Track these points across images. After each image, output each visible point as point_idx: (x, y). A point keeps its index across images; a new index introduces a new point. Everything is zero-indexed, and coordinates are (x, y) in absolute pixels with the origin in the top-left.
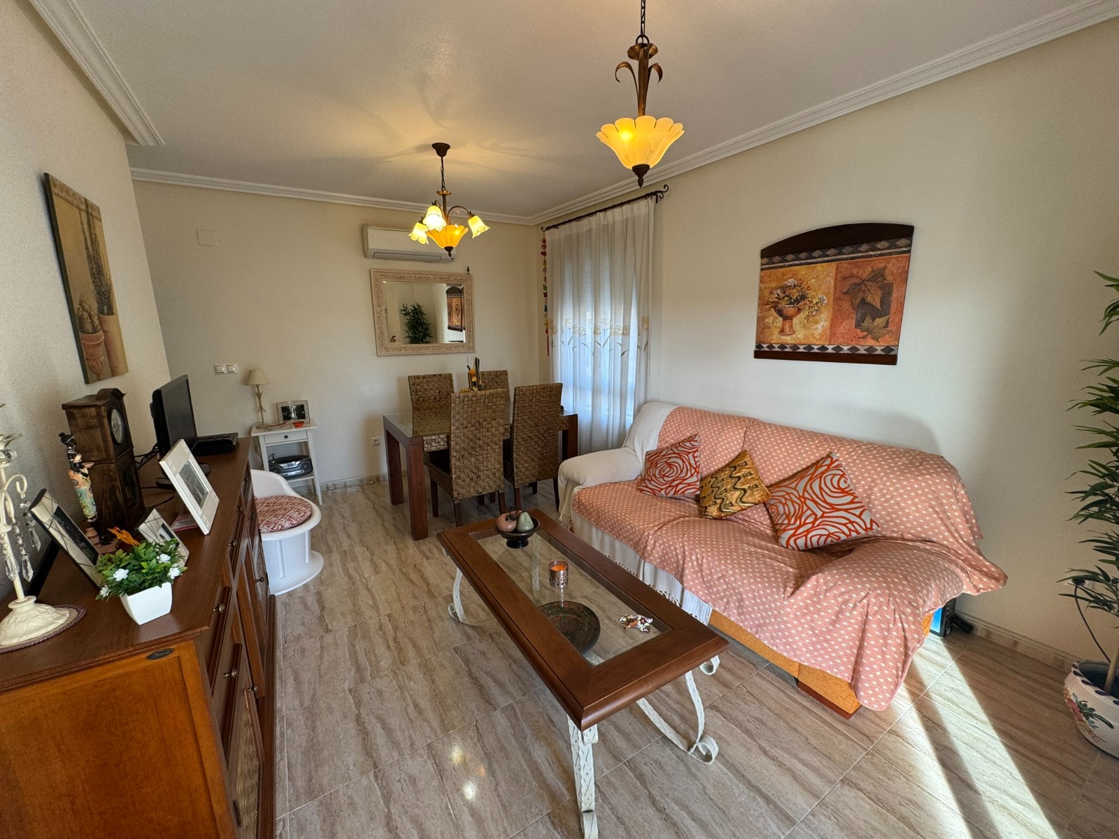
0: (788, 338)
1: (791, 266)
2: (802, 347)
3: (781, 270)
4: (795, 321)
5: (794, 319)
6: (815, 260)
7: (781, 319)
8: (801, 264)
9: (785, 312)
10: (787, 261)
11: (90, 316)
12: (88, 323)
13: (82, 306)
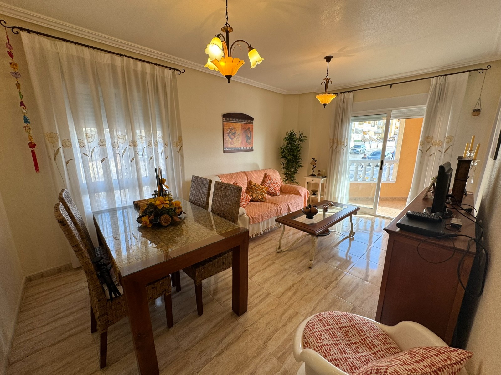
0: (233, 145)
1: (231, 122)
2: (236, 148)
3: (229, 123)
4: (234, 140)
5: (234, 139)
6: (237, 122)
7: (230, 139)
8: (234, 122)
9: (231, 137)
10: (230, 120)
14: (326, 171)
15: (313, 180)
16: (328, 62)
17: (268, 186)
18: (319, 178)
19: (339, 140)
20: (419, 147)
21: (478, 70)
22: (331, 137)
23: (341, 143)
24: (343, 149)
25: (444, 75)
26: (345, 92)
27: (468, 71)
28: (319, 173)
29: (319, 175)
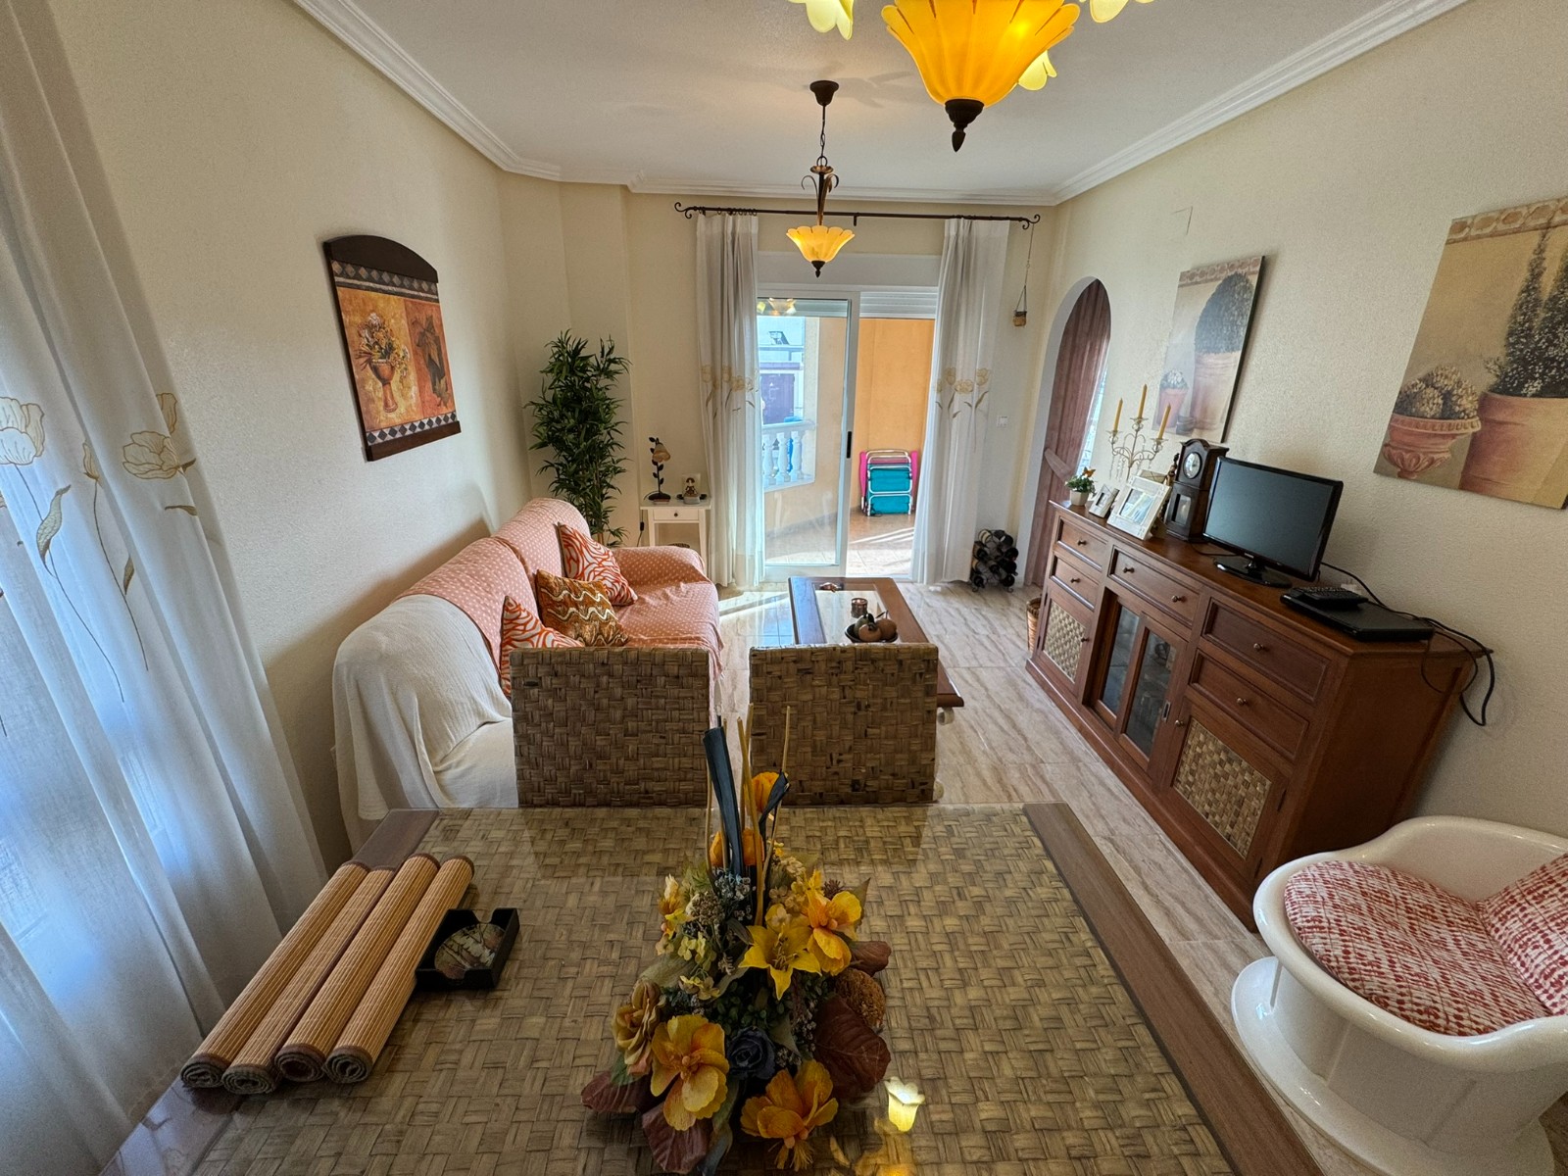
0: (393, 415)
1: (368, 289)
2: (407, 426)
3: (360, 293)
4: (393, 385)
5: (392, 381)
6: (385, 288)
7: (379, 382)
8: (377, 290)
9: (382, 373)
10: (361, 278)
11: (1447, 396)
12: (1432, 405)
13: (1428, 381)
14: (706, 478)
15: (676, 515)
16: (824, 105)
17: (592, 575)
18: (694, 503)
19: (735, 375)
20: (933, 396)
21: (1020, 219)
22: (706, 361)
23: (744, 385)
24: (750, 403)
25: (965, 218)
26: (731, 211)
27: (1007, 218)
28: (690, 488)
29: (691, 493)
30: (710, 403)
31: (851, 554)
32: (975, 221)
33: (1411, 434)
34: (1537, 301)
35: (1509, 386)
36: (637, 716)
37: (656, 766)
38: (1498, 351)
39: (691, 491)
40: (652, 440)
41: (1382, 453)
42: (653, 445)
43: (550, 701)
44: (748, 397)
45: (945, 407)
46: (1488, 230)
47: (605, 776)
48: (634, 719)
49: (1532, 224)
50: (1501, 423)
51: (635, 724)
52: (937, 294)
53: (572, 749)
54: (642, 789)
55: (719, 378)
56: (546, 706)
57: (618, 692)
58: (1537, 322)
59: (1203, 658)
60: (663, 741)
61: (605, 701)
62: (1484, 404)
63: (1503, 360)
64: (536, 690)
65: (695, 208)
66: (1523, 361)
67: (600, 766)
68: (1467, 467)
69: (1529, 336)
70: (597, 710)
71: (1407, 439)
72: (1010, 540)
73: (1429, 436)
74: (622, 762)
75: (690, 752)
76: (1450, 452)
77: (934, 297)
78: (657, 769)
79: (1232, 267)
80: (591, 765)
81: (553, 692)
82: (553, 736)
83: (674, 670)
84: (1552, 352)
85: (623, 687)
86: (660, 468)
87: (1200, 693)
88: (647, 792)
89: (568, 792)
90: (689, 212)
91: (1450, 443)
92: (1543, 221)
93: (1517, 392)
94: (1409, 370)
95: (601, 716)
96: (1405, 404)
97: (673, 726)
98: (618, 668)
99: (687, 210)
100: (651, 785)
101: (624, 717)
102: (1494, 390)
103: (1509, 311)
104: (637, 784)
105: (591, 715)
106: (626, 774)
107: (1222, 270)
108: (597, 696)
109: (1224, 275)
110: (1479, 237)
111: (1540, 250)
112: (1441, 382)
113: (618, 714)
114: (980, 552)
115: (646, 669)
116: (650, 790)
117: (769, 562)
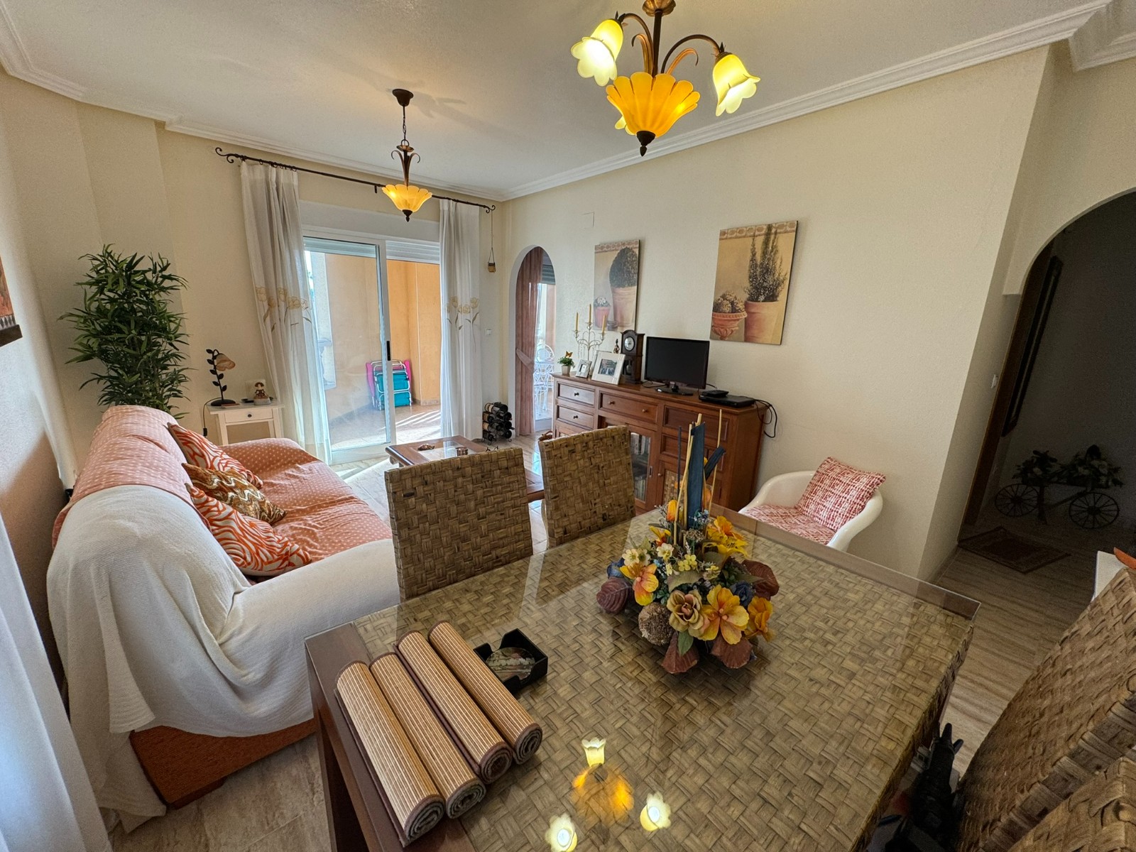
11: (732, 303)
12: (727, 308)
13: (724, 297)
14: (271, 381)
15: (248, 416)
16: (404, 106)
19: (291, 294)
20: (444, 315)
21: (485, 207)
22: (259, 282)
23: (300, 304)
24: (307, 319)
25: (454, 200)
26: (272, 164)
27: (477, 205)
28: (260, 391)
29: (259, 396)
30: (268, 319)
31: (398, 434)
32: (458, 203)
33: (720, 320)
34: (756, 264)
35: (753, 298)
36: (484, 503)
37: (501, 536)
38: (747, 284)
39: (261, 394)
40: (209, 351)
41: (712, 330)
42: (210, 357)
43: (424, 505)
44: (304, 313)
45: (453, 321)
46: (734, 236)
47: (469, 554)
48: (482, 505)
49: (749, 234)
50: (754, 313)
51: (484, 509)
52: (439, 247)
53: (444, 539)
54: (494, 557)
55: (275, 298)
56: (422, 511)
57: (470, 487)
58: (758, 273)
59: (665, 437)
60: (503, 517)
61: (462, 497)
62: (746, 306)
63: (750, 288)
64: (413, 499)
65: (237, 156)
66: (756, 288)
67: (465, 546)
68: (746, 332)
69: (756, 278)
70: (457, 504)
71: (720, 323)
72: (504, 408)
73: (729, 321)
74: (479, 539)
75: (520, 521)
76: (737, 326)
77: (438, 249)
78: (501, 539)
79: (624, 244)
80: (458, 548)
81: (426, 497)
82: (429, 534)
83: (504, 463)
84: (765, 284)
85: (473, 483)
86: (221, 377)
87: (668, 455)
88: (497, 557)
89: (444, 575)
90: (230, 158)
91: (737, 322)
92: (752, 234)
93: (757, 300)
94: (716, 293)
95: (461, 509)
96: (717, 308)
97: (508, 504)
98: (469, 470)
99: (229, 155)
100: (498, 552)
101: (476, 505)
102: (749, 300)
103: (748, 269)
104: (490, 553)
105: (454, 509)
106: (482, 548)
107: (619, 246)
108: (456, 494)
109: (620, 248)
110: (731, 238)
111: (753, 245)
112: (729, 298)
113: (472, 504)
114: (488, 417)
115: (487, 467)
116: (499, 555)
117: (334, 448)
